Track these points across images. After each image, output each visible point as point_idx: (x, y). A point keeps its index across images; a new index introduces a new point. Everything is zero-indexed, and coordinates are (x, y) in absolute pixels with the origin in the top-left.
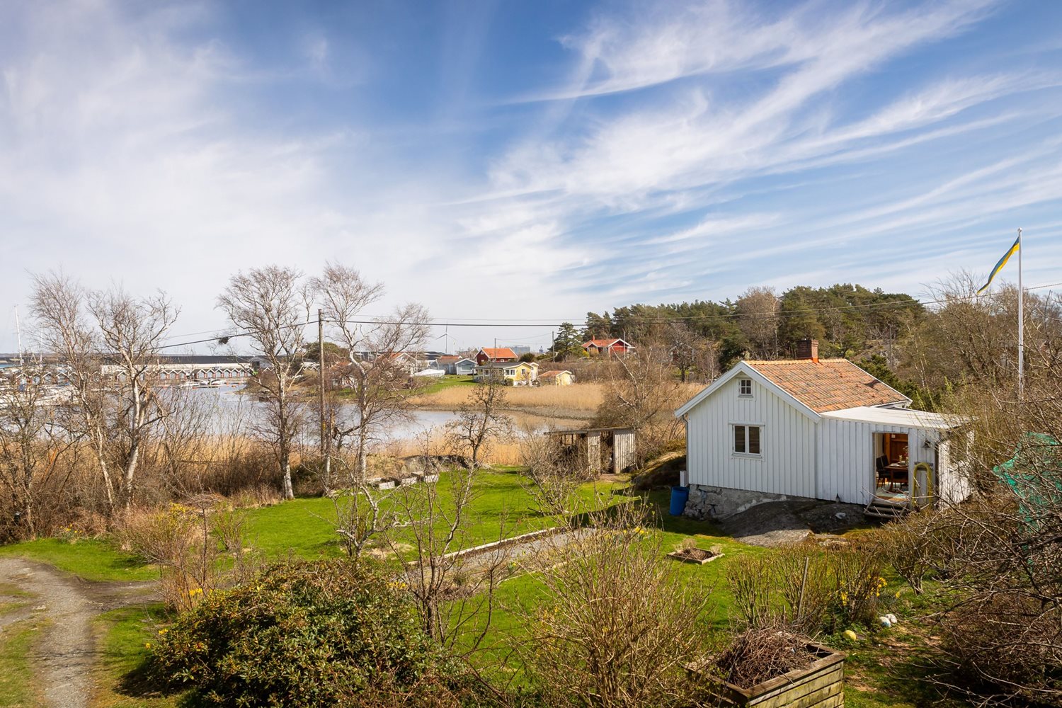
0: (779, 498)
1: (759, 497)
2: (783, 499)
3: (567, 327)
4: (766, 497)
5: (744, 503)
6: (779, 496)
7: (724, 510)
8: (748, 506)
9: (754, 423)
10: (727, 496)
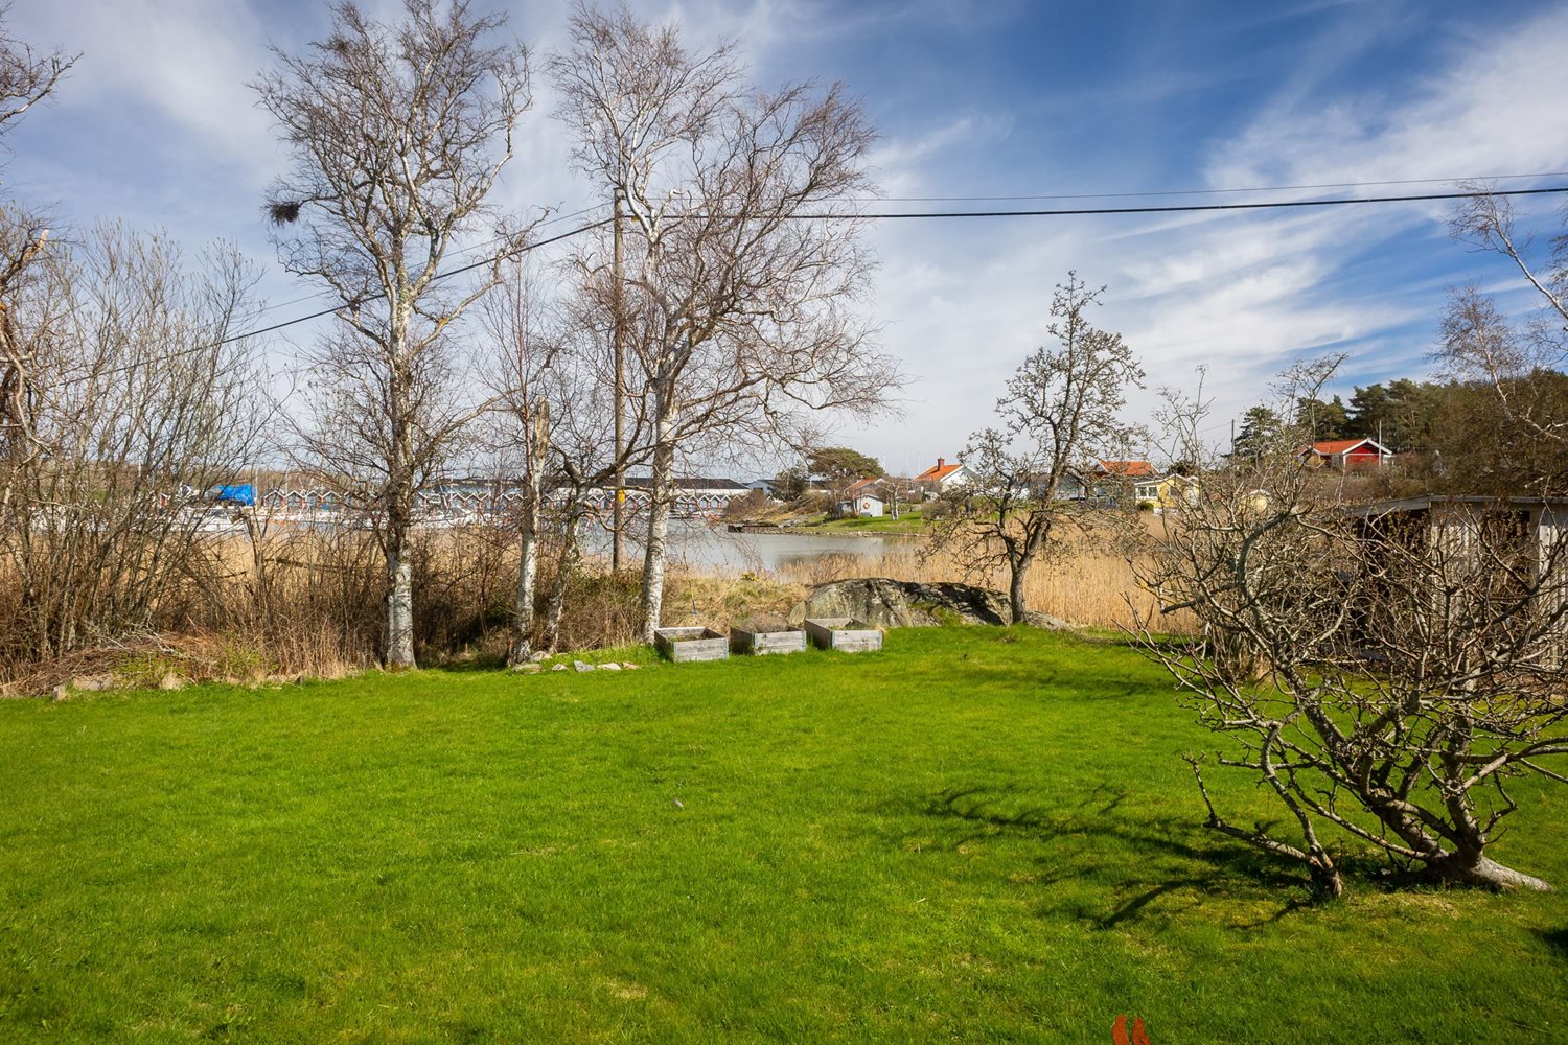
3: (1260, 415)
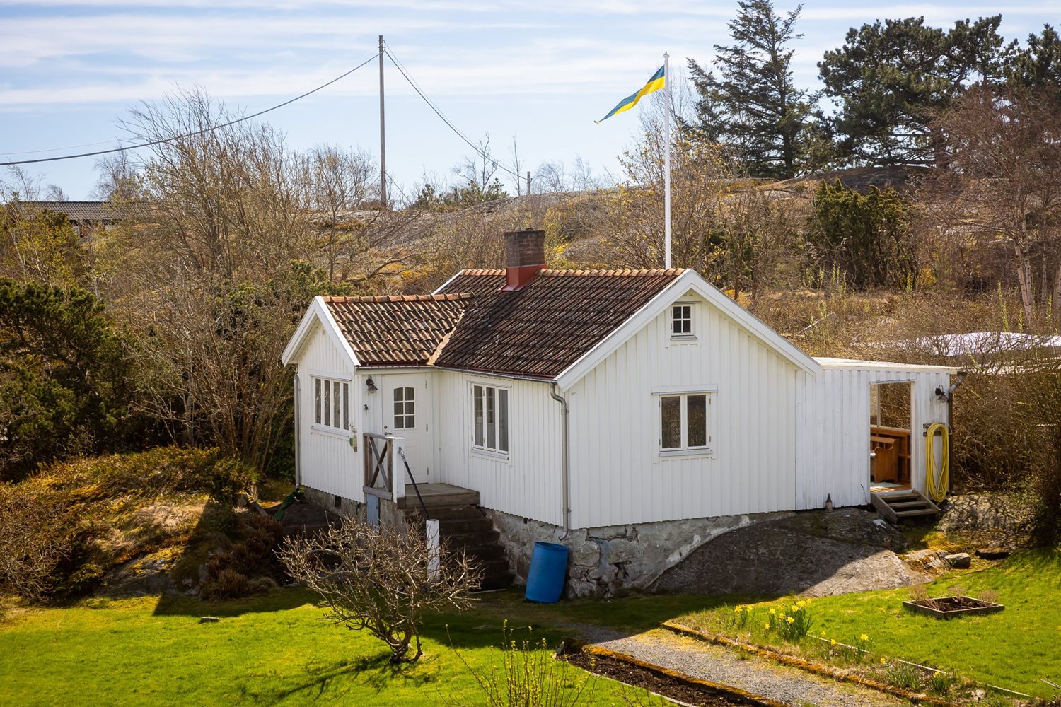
0: (737, 523)
1: (704, 528)
2: (745, 522)
4: (718, 526)
5: (678, 546)
6: (738, 517)
7: (645, 568)
8: (686, 550)
9: (696, 389)
10: (648, 540)
